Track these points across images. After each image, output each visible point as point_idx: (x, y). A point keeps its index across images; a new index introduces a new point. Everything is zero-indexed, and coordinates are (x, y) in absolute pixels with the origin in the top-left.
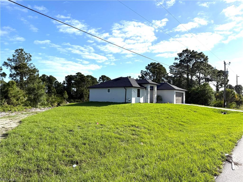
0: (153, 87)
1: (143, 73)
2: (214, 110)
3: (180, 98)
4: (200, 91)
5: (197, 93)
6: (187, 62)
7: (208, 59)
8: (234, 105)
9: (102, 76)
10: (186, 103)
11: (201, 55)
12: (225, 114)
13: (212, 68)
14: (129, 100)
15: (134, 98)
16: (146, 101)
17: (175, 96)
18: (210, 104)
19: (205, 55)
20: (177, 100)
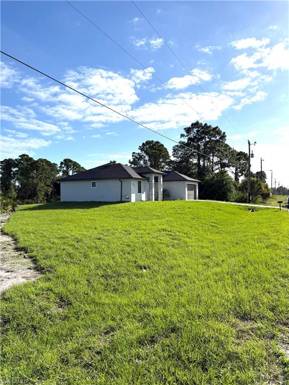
0: (158, 177)
1: (135, 156)
2: (240, 207)
3: (193, 192)
4: (217, 181)
5: (213, 184)
6: (198, 141)
7: (226, 136)
8: (260, 199)
9: (65, 160)
10: (199, 199)
11: (216, 131)
12: (253, 211)
13: (230, 148)
14: (127, 197)
15: (134, 195)
16: (149, 198)
17: (186, 189)
18: (230, 198)
19: (221, 131)
20: (188, 195)
